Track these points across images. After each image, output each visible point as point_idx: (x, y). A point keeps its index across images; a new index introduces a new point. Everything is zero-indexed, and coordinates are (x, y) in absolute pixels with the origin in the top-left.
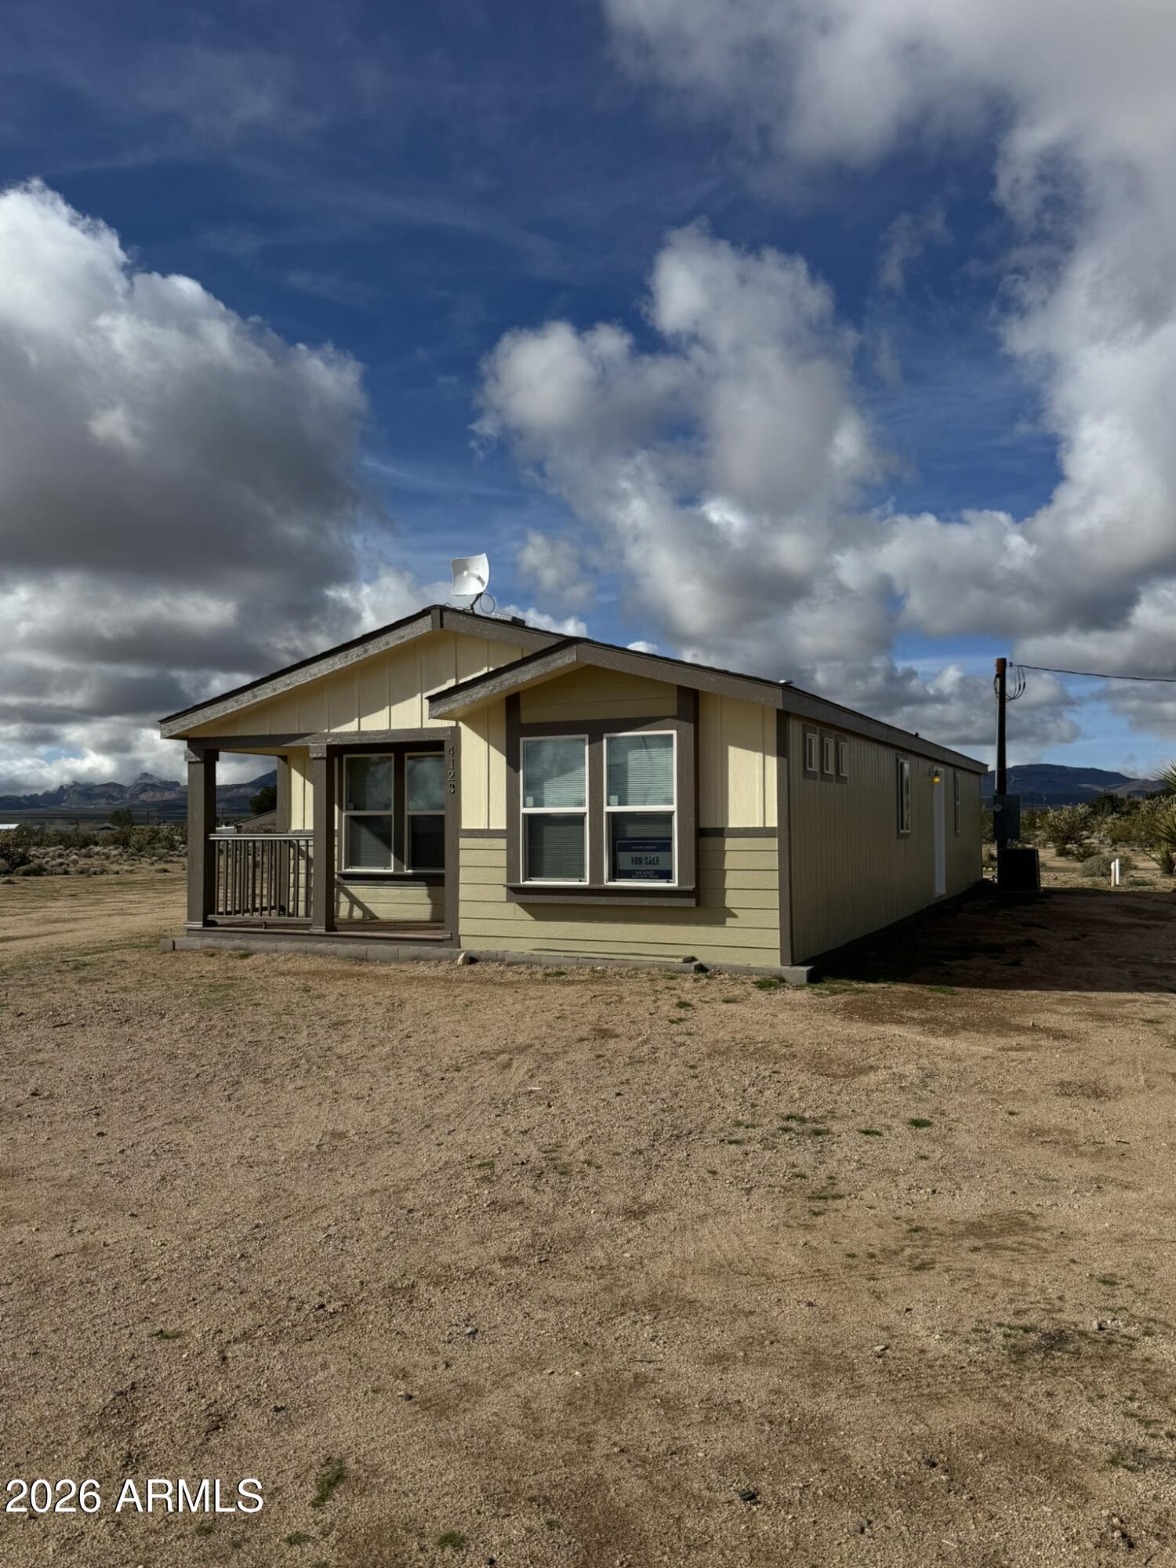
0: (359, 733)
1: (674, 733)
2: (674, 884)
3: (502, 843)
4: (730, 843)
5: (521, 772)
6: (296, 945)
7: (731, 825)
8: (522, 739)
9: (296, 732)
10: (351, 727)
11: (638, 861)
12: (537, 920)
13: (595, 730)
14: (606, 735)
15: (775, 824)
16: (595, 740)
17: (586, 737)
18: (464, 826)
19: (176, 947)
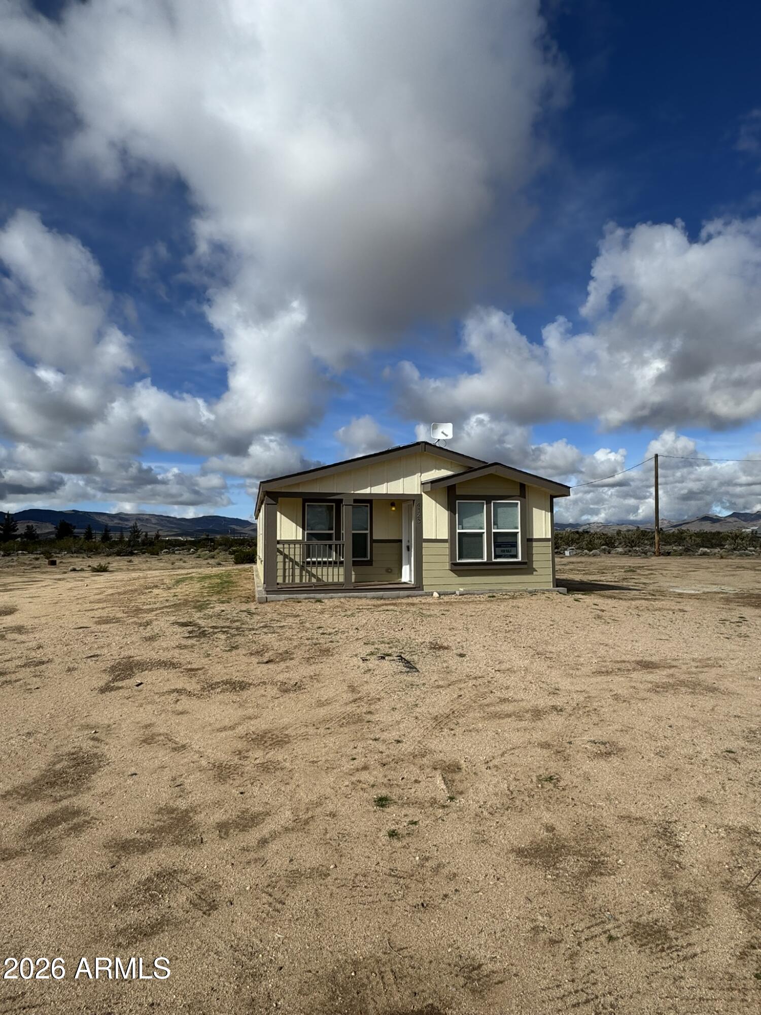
0: (371, 494)
1: (519, 502)
2: (520, 559)
3: (447, 545)
4: (535, 544)
5: (457, 515)
6: (344, 594)
7: (534, 537)
8: (457, 501)
9: (335, 492)
10: (367, 491)
11: (503, 551)
12: (459, 576)
13: (489, 499)
14: (493, 501)
15: (550, 537)
16: (488, 503)
17: (485, 502)
18: (424, 537)
19: (268, 600)
